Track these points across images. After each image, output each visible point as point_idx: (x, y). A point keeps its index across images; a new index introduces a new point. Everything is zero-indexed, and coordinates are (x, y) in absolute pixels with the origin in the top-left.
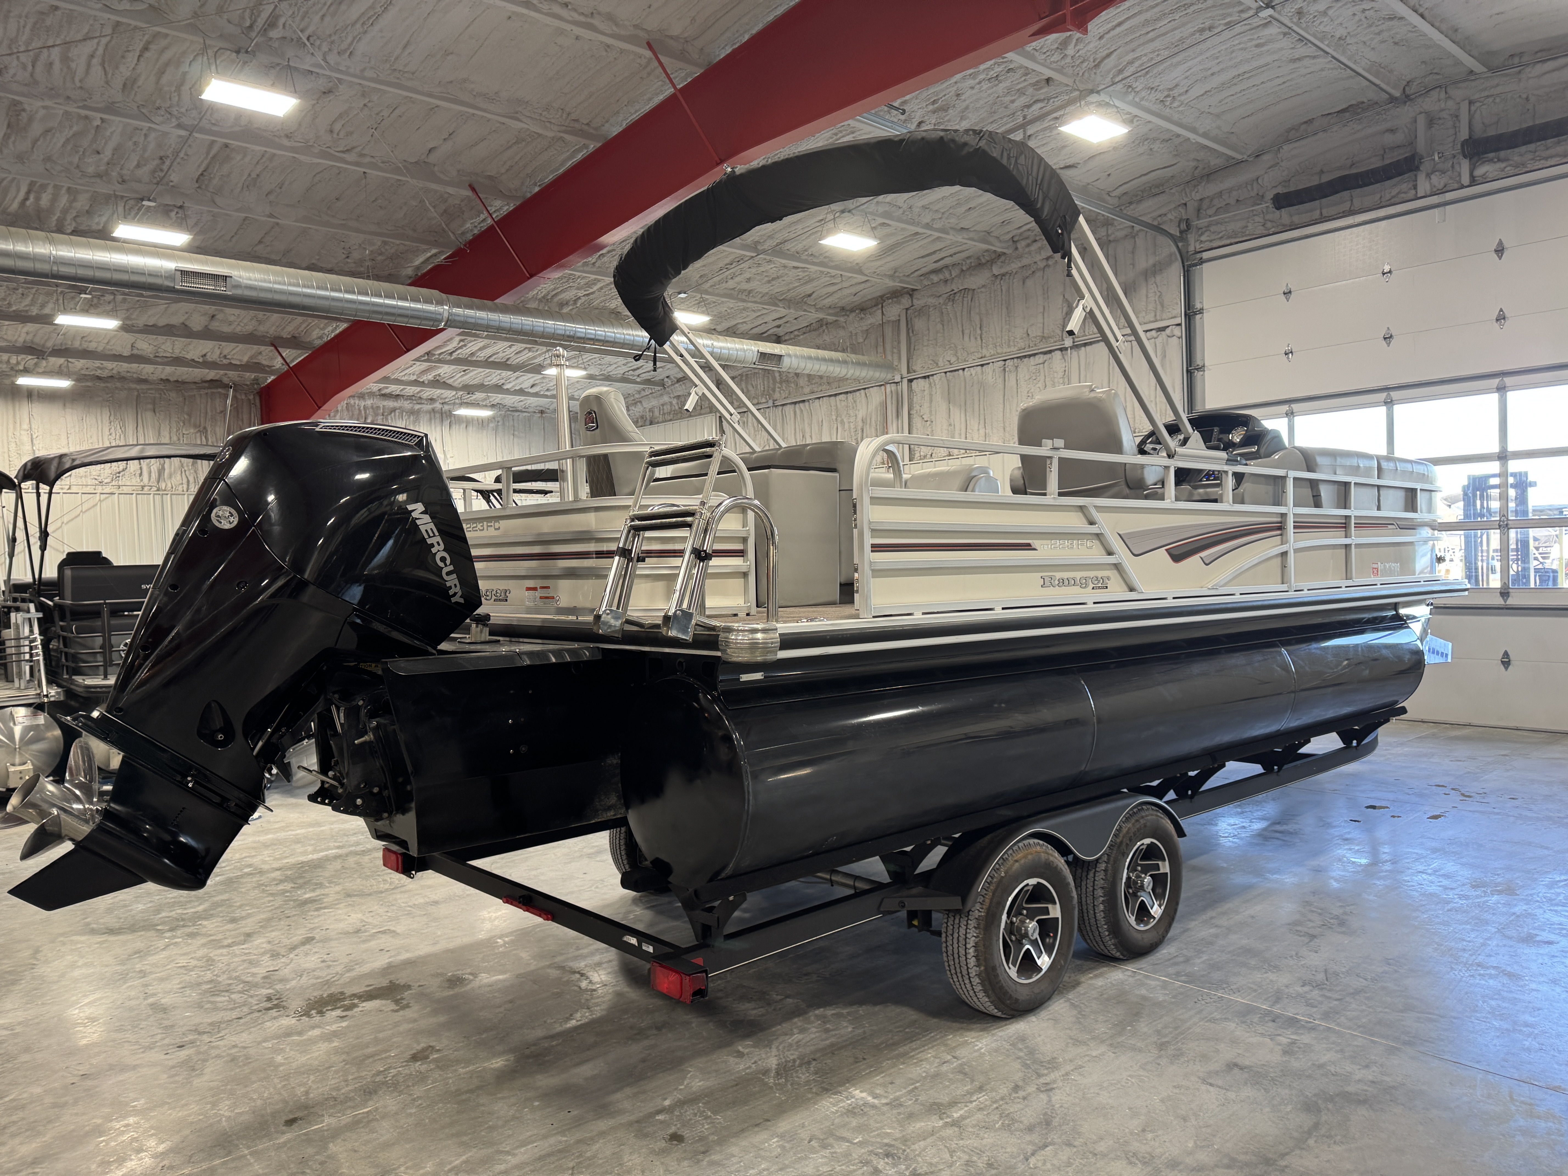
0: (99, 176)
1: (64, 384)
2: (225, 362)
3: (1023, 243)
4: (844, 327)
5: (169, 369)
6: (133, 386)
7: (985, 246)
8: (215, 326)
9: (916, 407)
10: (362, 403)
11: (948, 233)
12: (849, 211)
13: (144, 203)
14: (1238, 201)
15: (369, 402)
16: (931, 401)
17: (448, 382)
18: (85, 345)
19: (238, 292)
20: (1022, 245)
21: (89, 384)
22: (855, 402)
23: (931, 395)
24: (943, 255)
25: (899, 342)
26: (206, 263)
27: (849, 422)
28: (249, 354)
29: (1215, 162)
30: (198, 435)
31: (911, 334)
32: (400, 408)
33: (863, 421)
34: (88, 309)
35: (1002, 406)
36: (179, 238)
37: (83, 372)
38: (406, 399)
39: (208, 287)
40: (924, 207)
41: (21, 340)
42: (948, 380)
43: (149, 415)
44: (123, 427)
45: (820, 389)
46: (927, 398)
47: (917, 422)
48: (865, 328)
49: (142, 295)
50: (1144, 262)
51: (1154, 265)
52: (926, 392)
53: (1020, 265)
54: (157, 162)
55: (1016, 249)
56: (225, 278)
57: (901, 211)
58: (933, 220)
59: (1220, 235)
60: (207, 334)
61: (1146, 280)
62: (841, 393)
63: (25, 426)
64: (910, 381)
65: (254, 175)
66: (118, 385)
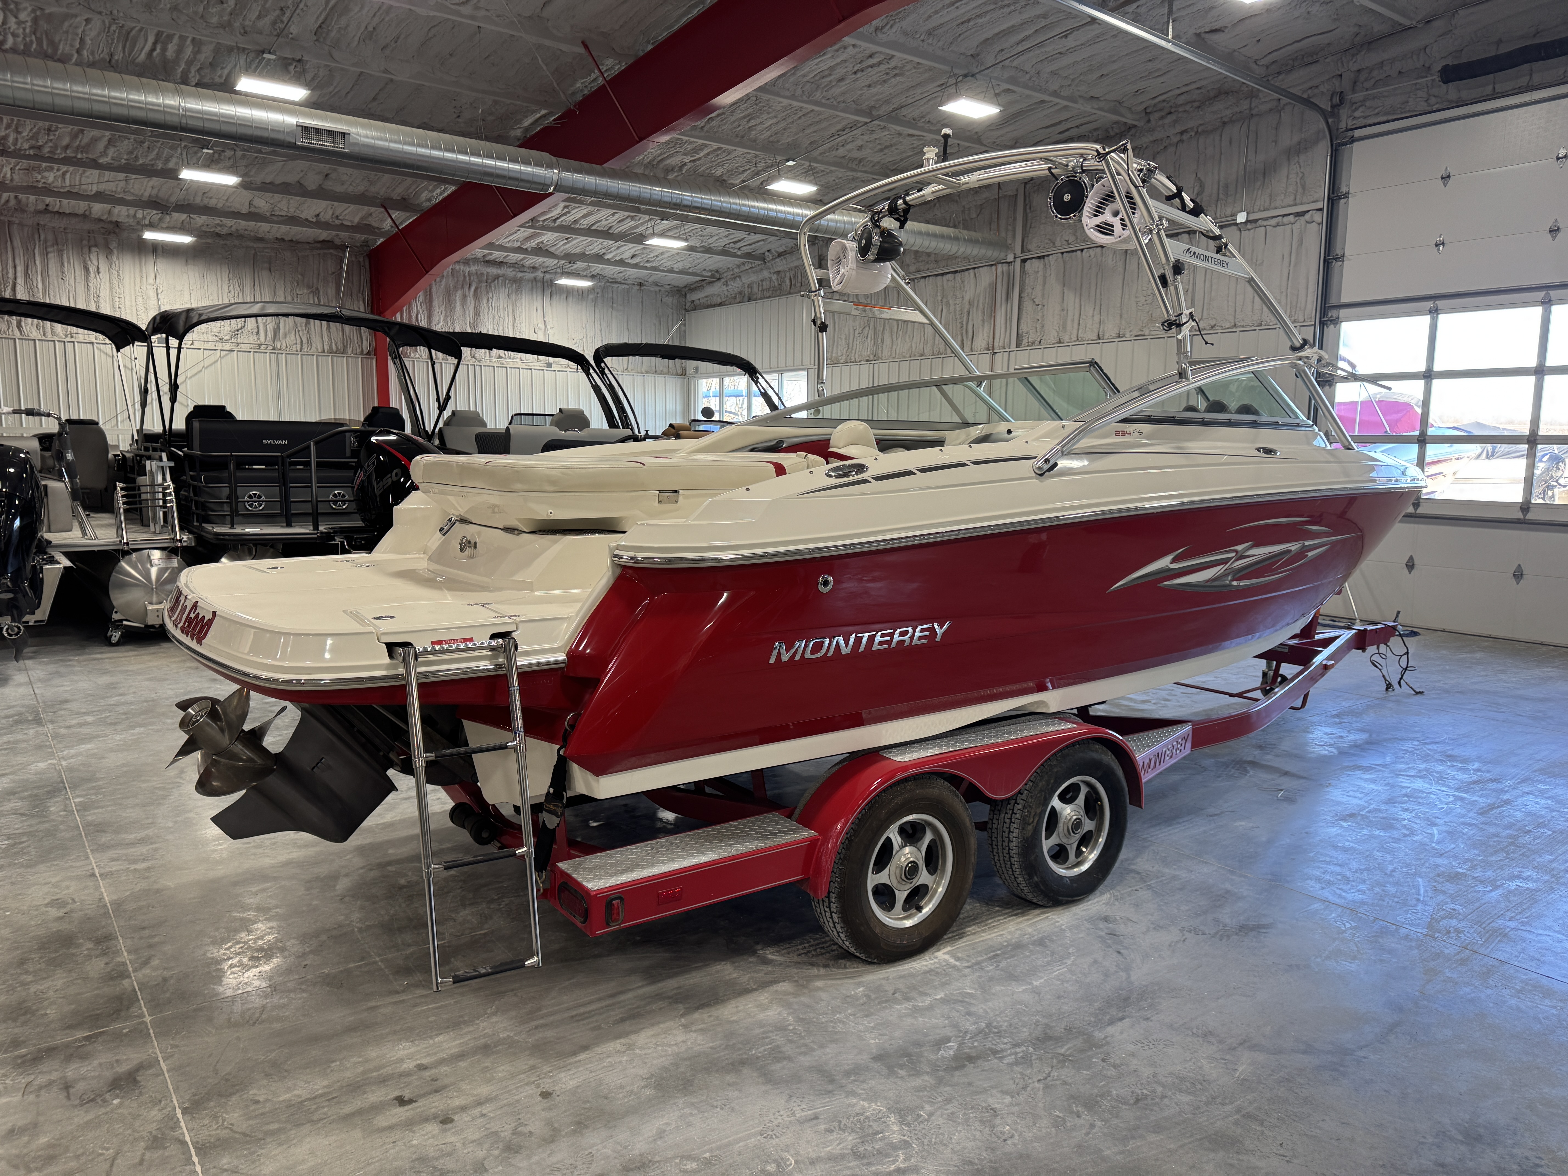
0: (222, 26)
1: (186, 239)
2: (337, 222)
3: (1157, 115)
4: (957, 202)
5: (284, 228)
6: (251, 244)
7: (1115, 118)
8: (329, 185)
9: (1028, 289)
10: (467, 269)
11: (1076, 102)
12: (973, 76)
13: (265, 55)
14: (1400, 72)
15: (473, 268)
16: (1044, 284)
17: (551, 250)
18: (206, 201)
19: (356, 149)
20: (1154, 117)
21: (209, 241)
22: (963, 282)
23: (1045, 277)
24: (1069, 125)
25: (1015, 219)
26: (325, 119)
27: (955, 304)
28: (360, 215)
29: (1378, 28)
30: (311, 295)
31: (1028, 211)
32: (503, 275)
33: (970, 303)
34: (210, 164)
35: (1120, 291)
36: (297, 93)
37: (204, 229)
38: (510, 267)
39: (327, 144)
40: (1054, 73)
41: (147, 194)
42: (1064, 262)
43: (265, 274)
44: (241, 285)
45: (927, 267)
46: (1040, 280)
47: (1028, 305)
48: (979, 203)
49: (260, 152)
50: (1288, 139)
51: (1299, 143)
52: (1041, 273)
53: (1151, 139)
54: (278, 12)
55: (1149, 121)
56: (344, 135)
57: (1028, 76)
58: (1062, 87)
59: (1376, 111)
60: (321, 194)
61: (1289, 160)
62: (949, 273)
63: (151, 280)
64: (1024, 261)
65: (370, 28)
66: (237, 242)
